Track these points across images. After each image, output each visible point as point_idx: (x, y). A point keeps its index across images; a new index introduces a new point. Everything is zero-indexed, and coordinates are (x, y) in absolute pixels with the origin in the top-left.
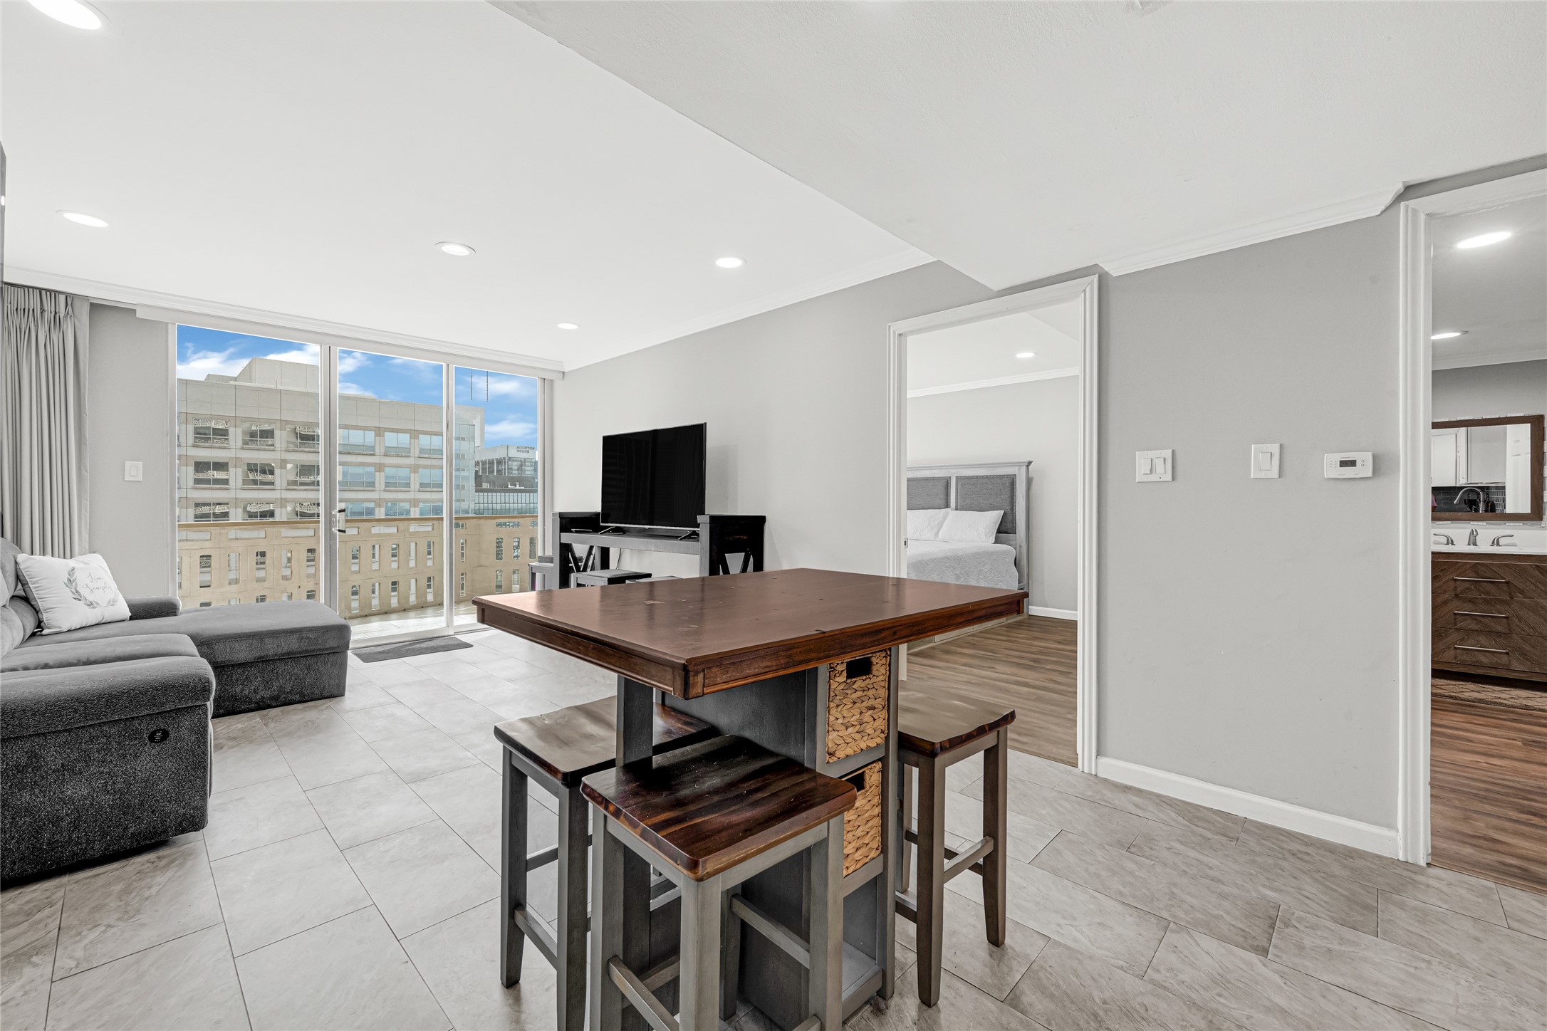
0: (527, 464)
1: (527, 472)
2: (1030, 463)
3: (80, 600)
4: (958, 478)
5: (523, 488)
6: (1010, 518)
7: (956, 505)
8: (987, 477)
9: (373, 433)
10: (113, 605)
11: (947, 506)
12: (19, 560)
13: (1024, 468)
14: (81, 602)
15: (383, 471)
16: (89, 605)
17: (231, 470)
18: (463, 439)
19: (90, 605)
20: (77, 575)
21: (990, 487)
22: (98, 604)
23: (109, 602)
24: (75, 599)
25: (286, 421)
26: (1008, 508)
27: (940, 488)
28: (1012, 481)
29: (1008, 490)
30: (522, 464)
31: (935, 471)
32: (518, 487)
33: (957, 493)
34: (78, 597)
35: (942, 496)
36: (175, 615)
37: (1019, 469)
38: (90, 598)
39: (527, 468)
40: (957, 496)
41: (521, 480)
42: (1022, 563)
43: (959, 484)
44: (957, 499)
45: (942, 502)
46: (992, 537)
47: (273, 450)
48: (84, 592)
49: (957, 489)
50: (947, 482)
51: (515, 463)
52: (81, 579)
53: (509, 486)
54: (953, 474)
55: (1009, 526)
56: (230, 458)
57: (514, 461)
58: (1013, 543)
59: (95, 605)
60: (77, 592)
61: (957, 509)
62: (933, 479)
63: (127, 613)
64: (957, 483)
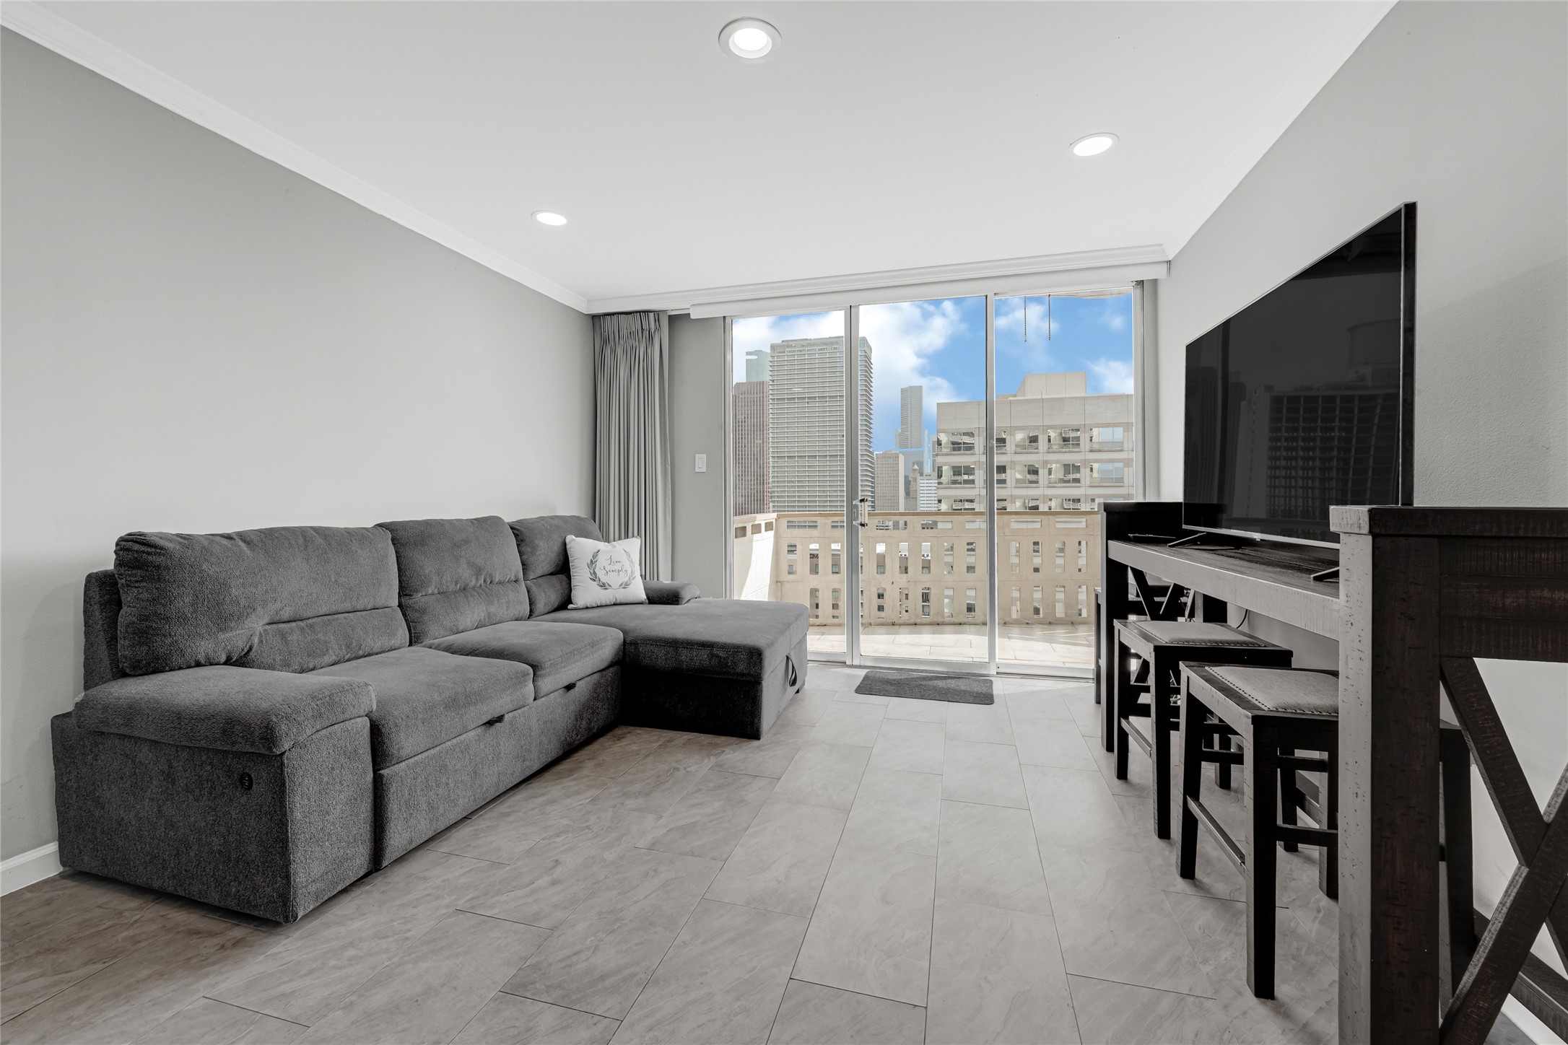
3: (595, 581)
10: (624, 588)
12: (567, 541)
14: (596, 583)
16: (601, 586)
19: (603, 586)
20: (600, 557)
22: (610, 586)
23: (621, 585)
24: (591, 579)
34: (594, 577)
36: (678, 604)
38: (604, 579)
48: (600, 573)
52: (602, 561)
59: (608, 587)
60: (594, 573)
63: (643, 596)
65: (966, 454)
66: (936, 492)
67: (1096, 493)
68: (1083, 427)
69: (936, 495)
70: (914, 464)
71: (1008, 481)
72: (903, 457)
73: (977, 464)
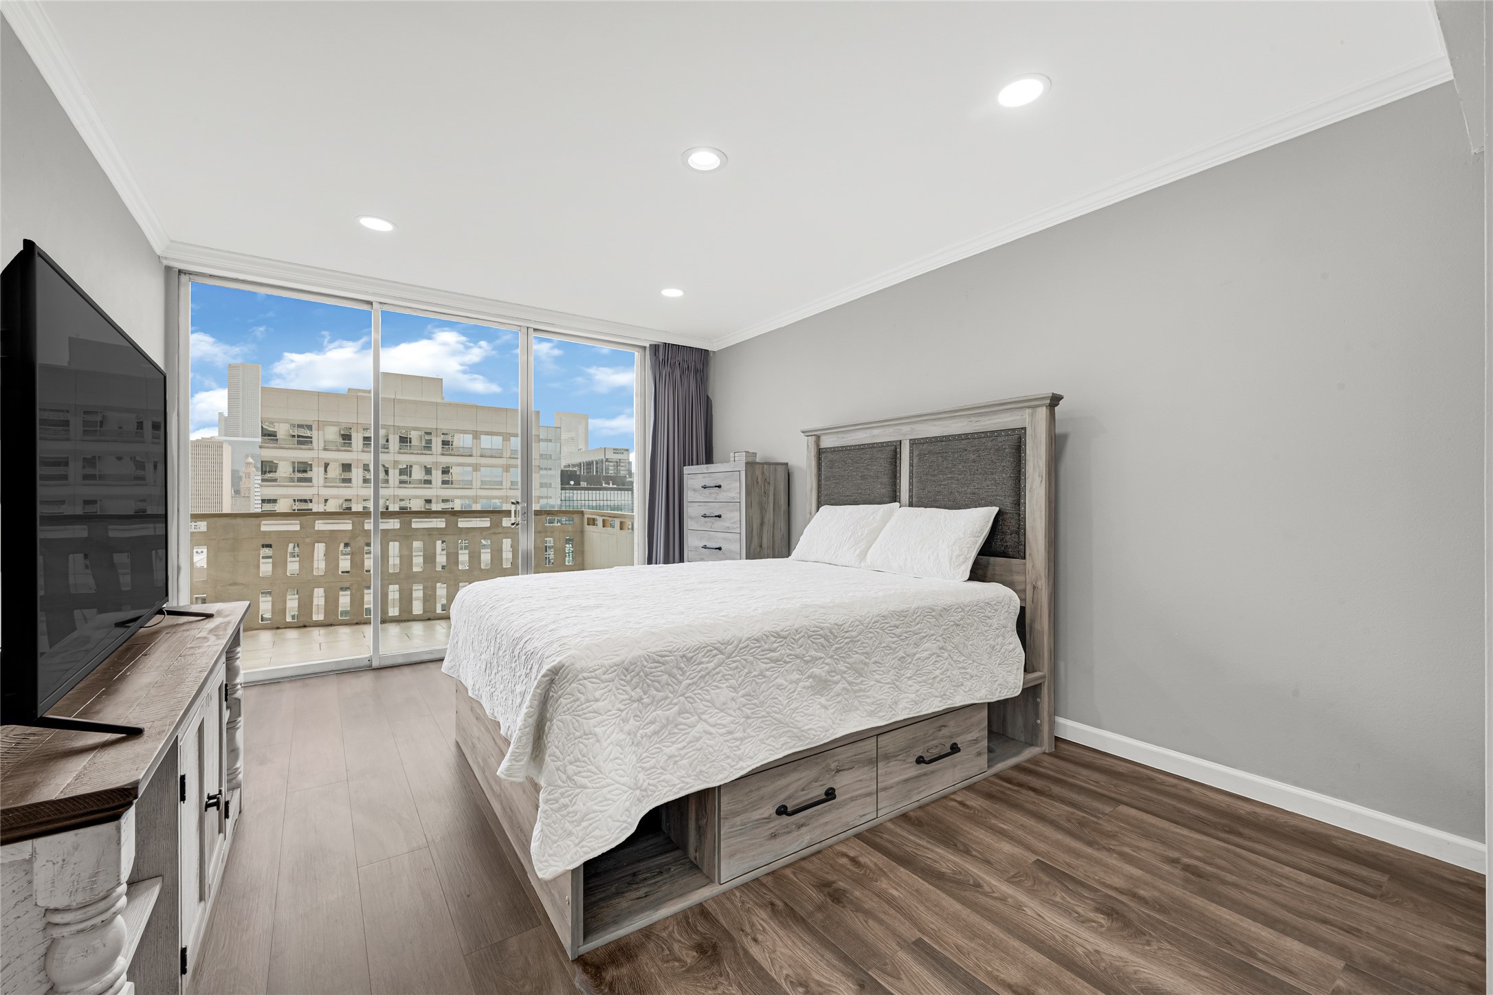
0: (621, 464)
1: (621, 472)
2: (1055, 400)
4: (913, 443)
5: (615, 486)
6: (1012, 523)
7: (911, 497)
8: (966, 436)
9: (471, 435)
11: (895, 498)
13: (1043, 413)
15: (480, 471)
17: (354, 470)
18: (550, 441)
21: (972, 457)
25: (398, 426)
26: (1008, 503)
27: (882, 466)
28: (1017, 442)
29: (1008, 463)
30: (618, 464)
31: (876, 432)
32: (611, 486)
33: (911, 472)
35: (886, 479)
37: (1032, 415)
39: (622, 468)
40: (911, 478)
41: (614, 479)
42: (1037, 626)
43: (916, 453)
44: (911, 484)
45: (885, 491)
46: (963, 568)
47: (388, 453)
49: (911, 465)
50: (894, 450)
51: (611, 464)
53: (604, 485)
54: (905, 434)
55: (1010, 540)
56: (353, 460)
57: (610, 462)
58: (1018, 578)
61: (911, 505)
62: (872, 446)
64: (911, 452)
65: (301, 449)
66: (259, 490)
67: (455, 494)
68: (435, 431)
69: (259, 494)
70: (247, 456)
71: (353, 481)
72: (230, 447)
73: (316, 460)
